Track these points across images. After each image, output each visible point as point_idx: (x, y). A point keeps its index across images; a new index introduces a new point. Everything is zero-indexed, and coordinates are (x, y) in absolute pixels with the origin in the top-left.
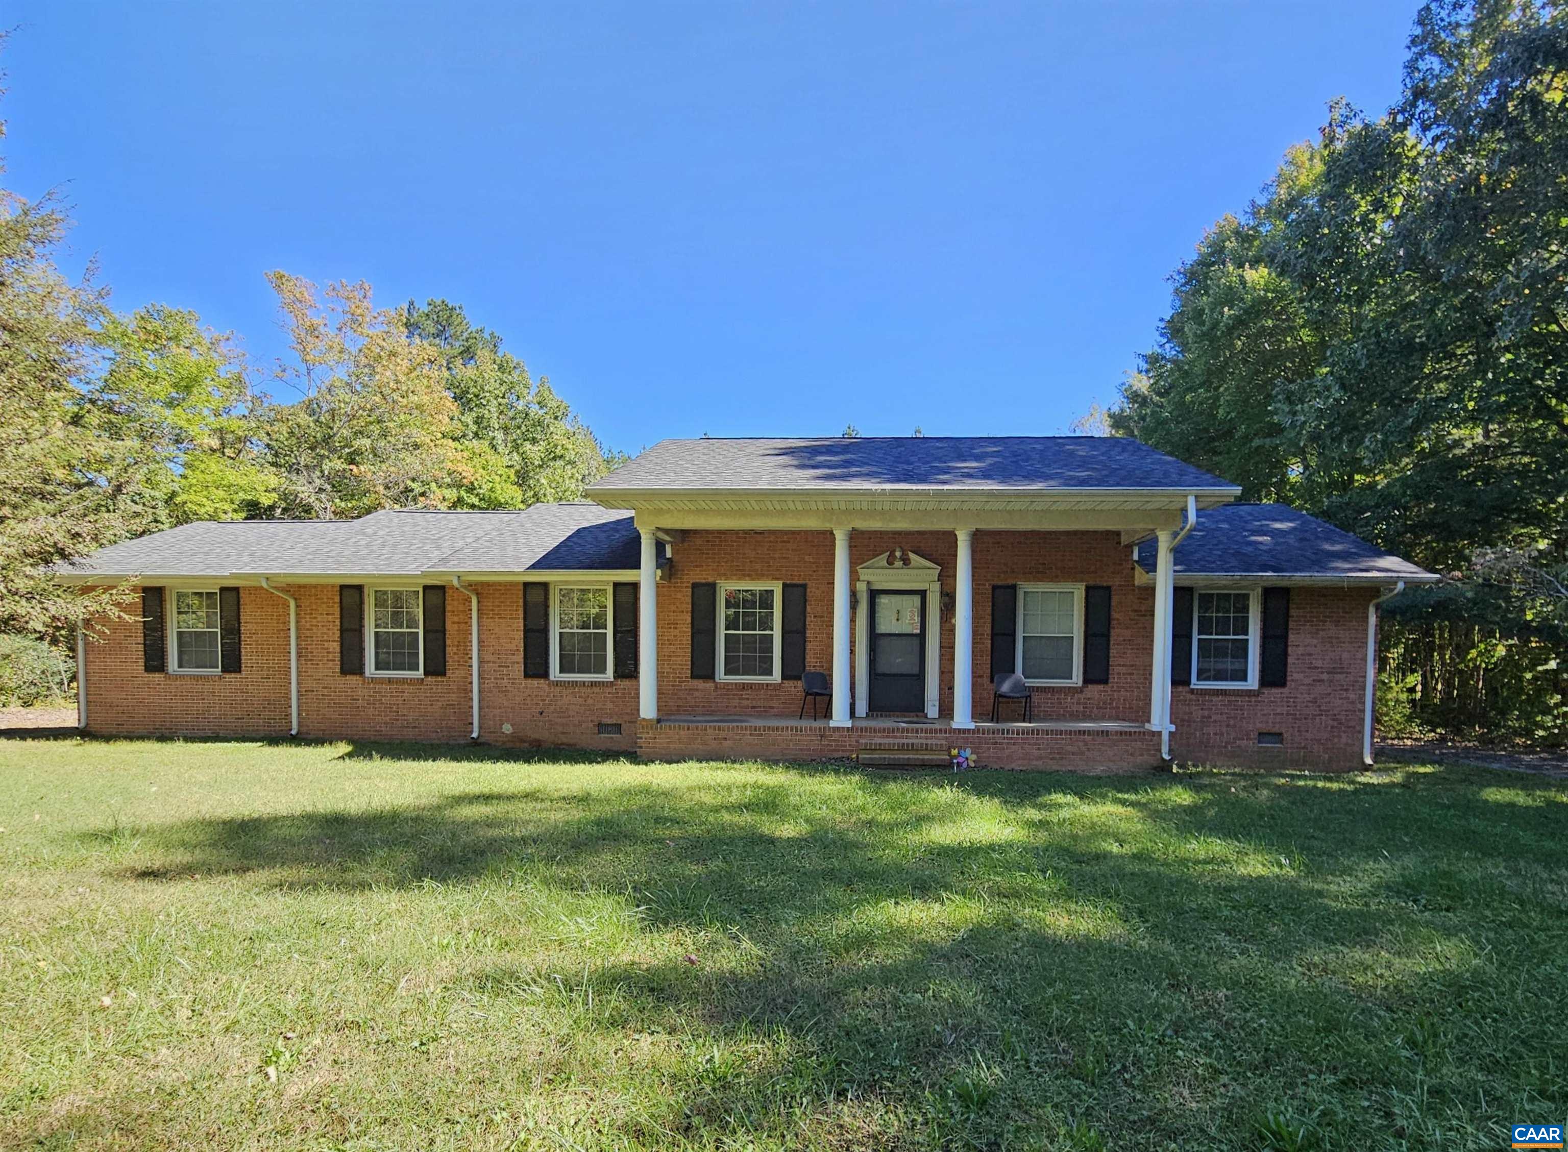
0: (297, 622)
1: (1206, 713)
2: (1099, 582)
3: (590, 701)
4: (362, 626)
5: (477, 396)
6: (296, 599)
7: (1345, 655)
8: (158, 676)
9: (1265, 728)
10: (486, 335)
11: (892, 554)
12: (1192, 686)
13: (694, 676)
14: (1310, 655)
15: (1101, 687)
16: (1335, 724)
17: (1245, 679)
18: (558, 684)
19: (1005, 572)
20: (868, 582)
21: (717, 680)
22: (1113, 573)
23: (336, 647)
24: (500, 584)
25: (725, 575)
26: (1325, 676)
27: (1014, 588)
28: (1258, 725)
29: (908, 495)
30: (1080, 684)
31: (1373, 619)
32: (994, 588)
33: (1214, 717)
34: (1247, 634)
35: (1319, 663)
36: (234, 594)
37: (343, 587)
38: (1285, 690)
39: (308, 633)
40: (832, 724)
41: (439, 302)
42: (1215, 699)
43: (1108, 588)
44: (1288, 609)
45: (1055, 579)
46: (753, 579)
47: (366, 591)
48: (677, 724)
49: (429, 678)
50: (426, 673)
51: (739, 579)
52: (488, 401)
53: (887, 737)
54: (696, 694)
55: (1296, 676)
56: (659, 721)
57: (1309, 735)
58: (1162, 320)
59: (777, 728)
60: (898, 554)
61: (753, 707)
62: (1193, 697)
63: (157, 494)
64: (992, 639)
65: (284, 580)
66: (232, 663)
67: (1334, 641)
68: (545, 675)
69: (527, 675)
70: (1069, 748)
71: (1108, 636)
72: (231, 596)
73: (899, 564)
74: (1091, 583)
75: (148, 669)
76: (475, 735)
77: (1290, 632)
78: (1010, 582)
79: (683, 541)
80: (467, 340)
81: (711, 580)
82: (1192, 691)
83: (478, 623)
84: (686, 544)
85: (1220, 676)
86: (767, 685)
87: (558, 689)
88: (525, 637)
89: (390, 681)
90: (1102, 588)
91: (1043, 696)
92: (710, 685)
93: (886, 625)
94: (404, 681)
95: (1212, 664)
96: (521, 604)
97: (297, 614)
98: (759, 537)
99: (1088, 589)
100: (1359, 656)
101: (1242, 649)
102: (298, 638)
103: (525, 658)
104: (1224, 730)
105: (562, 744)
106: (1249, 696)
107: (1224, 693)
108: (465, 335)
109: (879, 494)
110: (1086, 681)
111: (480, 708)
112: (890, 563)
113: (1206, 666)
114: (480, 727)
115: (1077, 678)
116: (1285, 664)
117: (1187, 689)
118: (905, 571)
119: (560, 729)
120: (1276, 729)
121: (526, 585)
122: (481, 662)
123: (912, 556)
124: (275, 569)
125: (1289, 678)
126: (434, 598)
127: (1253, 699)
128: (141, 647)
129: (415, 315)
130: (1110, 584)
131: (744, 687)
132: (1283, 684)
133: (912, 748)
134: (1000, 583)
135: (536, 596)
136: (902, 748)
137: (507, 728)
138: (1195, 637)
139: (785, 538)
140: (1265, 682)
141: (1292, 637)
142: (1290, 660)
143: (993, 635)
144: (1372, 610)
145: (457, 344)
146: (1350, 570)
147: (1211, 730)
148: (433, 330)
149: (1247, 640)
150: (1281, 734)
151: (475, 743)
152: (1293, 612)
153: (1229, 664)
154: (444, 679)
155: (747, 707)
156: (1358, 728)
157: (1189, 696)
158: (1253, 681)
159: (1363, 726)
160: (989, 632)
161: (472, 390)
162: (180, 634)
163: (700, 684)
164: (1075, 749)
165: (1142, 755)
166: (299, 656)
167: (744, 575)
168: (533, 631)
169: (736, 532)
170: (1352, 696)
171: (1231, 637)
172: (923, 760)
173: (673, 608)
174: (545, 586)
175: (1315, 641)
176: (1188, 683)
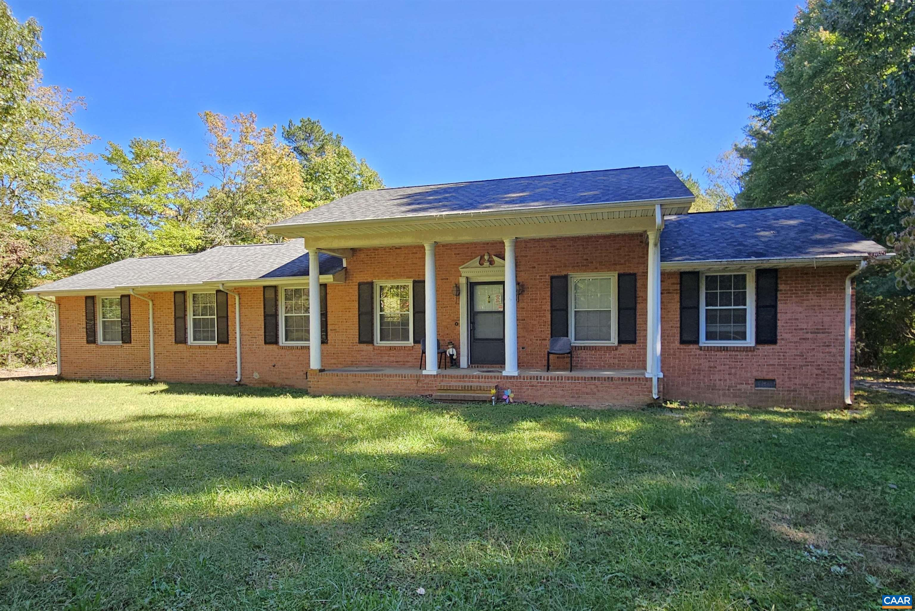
0: (153, 314)
1: (712, 364)
2: (627, 271)
3: (301, 358)
4: (185, 315)
5: (323, 173)
6: (152, 300)
7: (826, 319)
8: (93, 346)
9: (760, 376)
10: (334, 137)
11: (482, 257)
12: (701, 345)
13: (361, 342)
14: (797, 319)
15: (631, 346)
16: (820, 372)
17: (744, 338)
18: (283, 348)
19: (559, 267)
20: (467, 278)
21: (375, 344)
22: (638, 263)
23: (172, 327)
24: (251, 287)
25: (378, 276)
26: (810, 336)
27: (566, 277)
28: (755, 374)
29: (458, 217)
30: (616, 344)
31: (849, 291)
32: (552, 278)
33: (719, 368)
34: (745, 305)
35: (804, 326)
36: (128, 298)
37: (175, 293)
38: (777, 347)
39: (159, 320)
40: (424, 372)
41: (306, 119)
42: (718, 353)
43: (635, 275)
44: (776, 284)
45: (596, 269)
46: (395, 278)
47: (188, 294)
48: (331, 372)
49: (220, 345)
50: (218, 342)
51: (387, 279)
52: (330, 176)
53: (460, 381)
54: (363, 353)
55: (785, 336)
56: (321, 371)
57: (797, 381)
58: (767, 77)
59: (390, 375)
60: (486, 257)
61: (397, 362)
62: (702, 352)
63: (135, 244)
64: (551, 314)
65: (147, 289)
66: (126, 338)
67: (816, 308)
68: (276, 342)
69: (266, 343)
70: (584, 390)
71: (635, 309)
72: (125, 300)
73: (486, 264)
74: (622, 272)
75: (88, 342)
76: (238, 380)
77: (778, 302)
78: (563, 273)
79: (353, 256)
80: (323, 140)
81: (369, 280)
82: (701, 348)
83: (240, 311)
84: (355, 258)
85: (725, 337)
86: (405, 347)
87: (284, 351)
88: (265, 319)
89: (200, 347)
90: (630, 274)
91: (589, 352)
92: (370, 347)
93: (482, 306)
94: (207, 347)
95: (718, 328)
96: (262, 299)
97: (153, 309)
98: (398, 251)
99: (619, 276)
100: (838, 319)
101: (741, 317)
102: (154, 323)
103: (265, 332)
104: (727, 377)
105: (286, 385)
106: (747, 351)
107: (726, 349)
108: (322, 138)
109: (438, 219)
110: (620, 342)
111: (241, 363)
112: (481, 264)
113: (712, 329)
114: (241, 375)
115: (614, 340)
116: (776, 326)
117: (696, 346)
118: (491, 269)
119: (284, 376)
120: (770, 377)
121: (265, 287)
122: (241, 335)
123: (495, 258)
124: (138, 283)
125: (778, 338)
126: (222, 298)
127: (750, 353)
128: (85, 330)
129: (293, 128)
130: (635, 271)
131: (391, 348)
132: (774, 342)
133: (471, 389)
134: (556, 274)
135: (270, 294)
136: (464, 389)
137: (256, 376)
138: (703, 308)
139: (414, 251)
140: (759, 341)
141: (780, 306)
142: (779, 324)
143: (552, 311)
144: (848, 283)
145: (317, 144)
146: (823, 253)
147: (717, 377)
148: (302, 137)
149: (746, 309)
150: (774, 380)
151: (239, 384)
152: (781, 287)
153: (731, 328)
154: (228, 346)
155: (393, 362)
156: (839, 376)
157: (698, 352)
158: (750, 340)
159: (843, 373)
160: (549, 308)
161: (321, 170)
162: (104, 322)
163: (364, 347)
164: (588, 390)
165: (639, 395)
166: (155, 333)
167: (390, 276)
168: (268, 315)
169: (384, 249)
170: (833, 350)
171: (733, 307)
172: (474, 397)
173: (348, 299)
174: (275, 287)
175: (801, 309)
176: (697, 342)
